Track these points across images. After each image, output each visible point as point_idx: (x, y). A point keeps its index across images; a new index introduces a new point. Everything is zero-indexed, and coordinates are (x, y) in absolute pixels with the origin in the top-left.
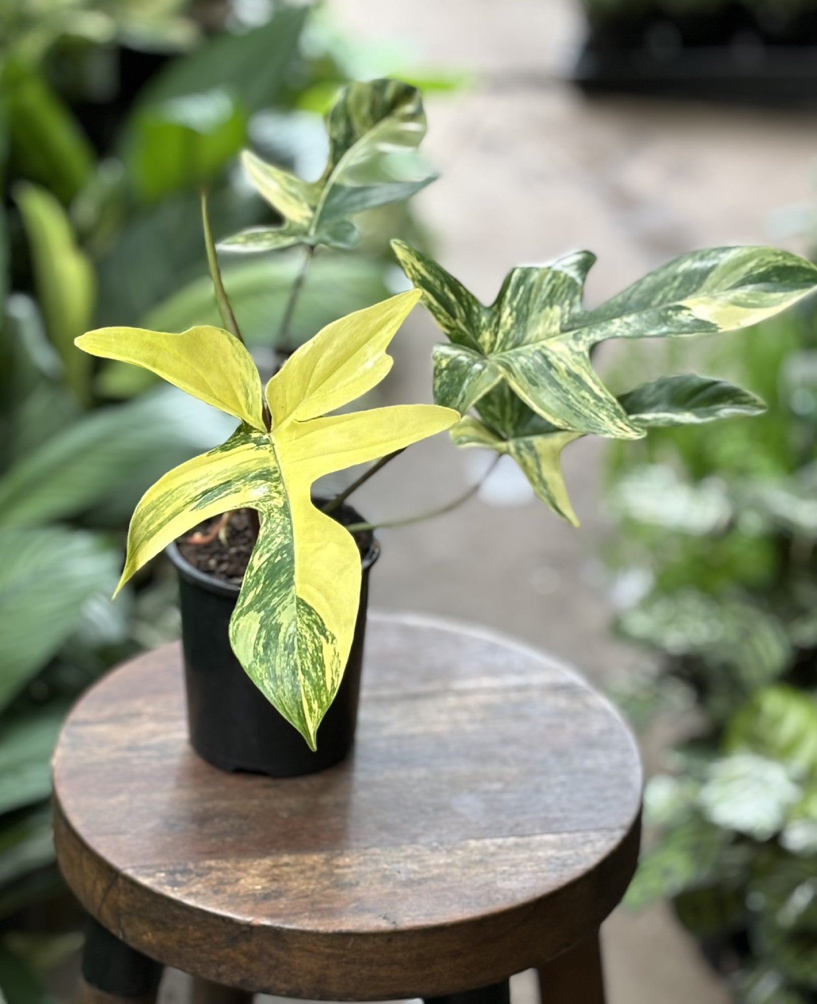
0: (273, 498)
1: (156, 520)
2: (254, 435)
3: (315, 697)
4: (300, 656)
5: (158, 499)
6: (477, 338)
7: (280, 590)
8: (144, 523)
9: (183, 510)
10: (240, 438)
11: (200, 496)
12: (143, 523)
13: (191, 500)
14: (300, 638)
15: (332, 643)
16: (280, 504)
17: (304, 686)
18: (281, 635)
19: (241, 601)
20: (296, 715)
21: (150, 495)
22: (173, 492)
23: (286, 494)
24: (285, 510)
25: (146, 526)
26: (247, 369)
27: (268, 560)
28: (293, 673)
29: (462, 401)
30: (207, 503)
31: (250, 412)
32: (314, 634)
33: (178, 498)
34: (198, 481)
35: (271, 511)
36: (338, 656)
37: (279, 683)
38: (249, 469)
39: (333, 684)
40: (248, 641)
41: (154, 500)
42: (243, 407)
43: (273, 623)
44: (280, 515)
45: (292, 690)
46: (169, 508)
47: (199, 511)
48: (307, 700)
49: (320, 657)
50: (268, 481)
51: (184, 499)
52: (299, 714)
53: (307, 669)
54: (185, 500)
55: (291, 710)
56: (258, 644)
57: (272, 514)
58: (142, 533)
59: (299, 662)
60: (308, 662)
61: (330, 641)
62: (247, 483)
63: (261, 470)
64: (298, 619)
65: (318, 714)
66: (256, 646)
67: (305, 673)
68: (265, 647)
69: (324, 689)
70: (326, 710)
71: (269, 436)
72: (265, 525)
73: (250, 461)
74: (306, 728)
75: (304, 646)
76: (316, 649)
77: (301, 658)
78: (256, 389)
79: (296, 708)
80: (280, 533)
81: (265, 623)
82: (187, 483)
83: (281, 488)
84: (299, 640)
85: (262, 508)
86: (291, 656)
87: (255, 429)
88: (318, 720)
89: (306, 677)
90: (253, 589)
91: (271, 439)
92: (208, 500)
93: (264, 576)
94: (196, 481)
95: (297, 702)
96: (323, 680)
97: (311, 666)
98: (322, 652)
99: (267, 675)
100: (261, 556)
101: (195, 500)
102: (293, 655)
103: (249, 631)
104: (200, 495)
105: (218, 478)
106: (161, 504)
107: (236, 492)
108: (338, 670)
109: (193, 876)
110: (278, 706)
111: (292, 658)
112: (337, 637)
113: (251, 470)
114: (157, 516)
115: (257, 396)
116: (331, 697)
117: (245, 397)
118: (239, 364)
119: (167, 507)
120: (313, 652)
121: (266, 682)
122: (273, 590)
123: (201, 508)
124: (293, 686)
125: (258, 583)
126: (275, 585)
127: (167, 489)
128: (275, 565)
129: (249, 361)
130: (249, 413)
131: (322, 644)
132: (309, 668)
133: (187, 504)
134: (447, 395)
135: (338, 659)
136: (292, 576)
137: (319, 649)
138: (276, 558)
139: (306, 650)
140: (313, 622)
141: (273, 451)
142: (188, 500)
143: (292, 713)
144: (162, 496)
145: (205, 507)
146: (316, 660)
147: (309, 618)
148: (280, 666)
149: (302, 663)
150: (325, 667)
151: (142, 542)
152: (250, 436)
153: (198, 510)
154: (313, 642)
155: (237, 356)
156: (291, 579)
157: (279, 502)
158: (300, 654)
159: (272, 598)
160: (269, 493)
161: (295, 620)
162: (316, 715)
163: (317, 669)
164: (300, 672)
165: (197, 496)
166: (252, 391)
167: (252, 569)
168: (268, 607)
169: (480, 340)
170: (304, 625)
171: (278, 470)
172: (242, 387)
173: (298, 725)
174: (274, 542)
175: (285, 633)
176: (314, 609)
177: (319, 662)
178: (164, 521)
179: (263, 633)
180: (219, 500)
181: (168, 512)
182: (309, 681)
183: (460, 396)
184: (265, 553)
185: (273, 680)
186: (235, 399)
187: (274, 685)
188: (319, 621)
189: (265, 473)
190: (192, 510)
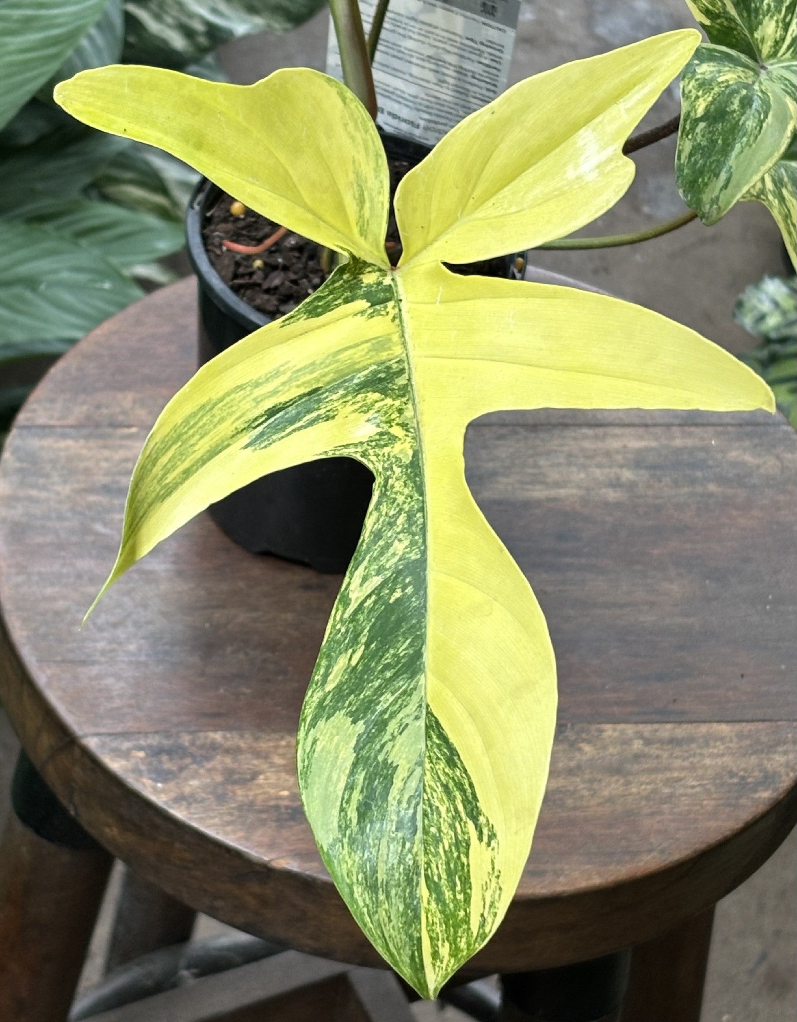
0: (394, 439)
1: (179, 463)
2: (369, 279)
3: (445, 936)
4: (426, 849)
5: (186, 421)
6: (752, 30)
7: (396, 676)
8: (157, 469)
9: (229, 445)
10: (342, 286)
11: (263, 419)
12: (155, 470)
13: (246, 425)
14: (429, 810)
15: (489, 844)
16: (406, 455)
17: (427, 911)
18: (394, 793)
19: (322, 671)
20: (407, 960)
21: (173, 412)
22: (215, 404)
23: (417, 429)
24: (414, 469)
25: (160, 476)
26: (367, 155)
27: (377, 591)
28: (409, 881)
29: (726, 186)
30: (274, 437)
31: (363, 233)
32: (456, 810)
33: (222, 420)
34: (261, 384)
35: (389, 473)
36: (498, 877)
37: (382, 897)
38: (356, 363)
39: (482, 925)
40: (331, 789)
41: (180, 422)
42: (353, 223)
43: (380, 758)
44: (405, 485)
45: (405, 914)
46: (206, 439)
47: (258, 451)
48: (431, 938)
49: (463, 865)
50: (386, 396)
51: (233, 423)
52: (412, 958)
53: (436, 879)
54: (235, 425)
55: (398, 950)
56: (348, 802)
57: (390, 482)
58: (152, 489)
59: (422, 859)
60: (440, 866)
61: (485, 838)
62: (349, 398)
63: (374, 367)
64: (428, 766)
65: (447, 965)
66: (344, 805)
67: (434, 887)
68: (364, 811)
69: (465, 927)
70: (463, 962)
71: (393, 280)
72: (377, 508)
73: (357, 345)
74: (422, 981)
75: (433, 830)
76: (457, 843)
77: (426, 853)
78: (380, 193)
79: (407, 948)
80: (402, 531)
81: (364, 753)
82: (240, 388)
83: (409, 413)
84: (425, 814)
85: (373, 464)
86: (408, 845)
87: (370, 265)
88: (447, 974)
89: (434, 896)
90: (346, 650)
91: (396, 286)
92: (277, 428)
93: (368, 628)
94: (257, 384)
95: (411, 937)
96: (465, 911)
97: (444, 876)
98: (467, 856)
99: (360, 876)
100: (365, 579)
101: (253, 425)
102: (413, 843)
103: (334, 765)
104: (262, 416)
105: (299, 383)
106: (191, 432)
107: (328, 418)
108: (497, 904)
109: (188, 760)
110: (375, 940)
111: (410, 851)
112: (499, 837)
113: (357, 366)
114: (182, 455)
115: (380, 205)
116: (477, 945)
117: (358, 205)
118: (354, 141)
119: (202, 438)
120: (450, 847)
121: (358, 890)
122: (382, 671)
123: (263, 445)
124: (407, 906)
125: (355, 641)
126: (388, 658)
127: (204, 400)
128: (391, 609)
129: (372, 139)
130: (361, 235)
131: (469, 838)
132: (440, 878)
133: (238, 433)
134: (701, 173)
135: (498, 883)
136: (421, 648)
137: (462, 845)
138: (393, 591)
139: (438, 840)
140: (456, 784)
141: (398, 317)
142: (240, 425)
143: (400, 954)
144: (194, 414)
145: (270, 444)
146: (455, 867)
147: (450, 772)
148: (386, 862)
149: (428, 864)
150: (470, 888)
151: (150, 505)
152: (361, 281)
153: (255, 449)
154: (452, 827)
155: (351, 127)
156: (418, 655)
157: (403, 449)
158: (425, 843)
159: (379, 691)
160: (385, 427)
161: (420, 764)
162: (444, 966)
163: (455, 885)
164: (422, 880)
165: (256, 419)
166: (370, 194)
167: (346, 603)
168: (373, 713)
169: (757, 35)
170: (438, 784)
171: (407, 367)
172: (355, 185)
173: (408, 975)
174: (391, 550)
175: (402, 791)
176: (458, 755)
177: (460, 873)
178: (192, 466)
179: (360, 778)
180: (297, 433)
181: (203, 446)
182: (437, 904)
183: (723, 176)
184: (373, 573)
185: (370, 887)
186: (340, 207)
187: (371, 898)
188: (467, 786)
189: (382, 375)
190: (246, 447)
